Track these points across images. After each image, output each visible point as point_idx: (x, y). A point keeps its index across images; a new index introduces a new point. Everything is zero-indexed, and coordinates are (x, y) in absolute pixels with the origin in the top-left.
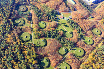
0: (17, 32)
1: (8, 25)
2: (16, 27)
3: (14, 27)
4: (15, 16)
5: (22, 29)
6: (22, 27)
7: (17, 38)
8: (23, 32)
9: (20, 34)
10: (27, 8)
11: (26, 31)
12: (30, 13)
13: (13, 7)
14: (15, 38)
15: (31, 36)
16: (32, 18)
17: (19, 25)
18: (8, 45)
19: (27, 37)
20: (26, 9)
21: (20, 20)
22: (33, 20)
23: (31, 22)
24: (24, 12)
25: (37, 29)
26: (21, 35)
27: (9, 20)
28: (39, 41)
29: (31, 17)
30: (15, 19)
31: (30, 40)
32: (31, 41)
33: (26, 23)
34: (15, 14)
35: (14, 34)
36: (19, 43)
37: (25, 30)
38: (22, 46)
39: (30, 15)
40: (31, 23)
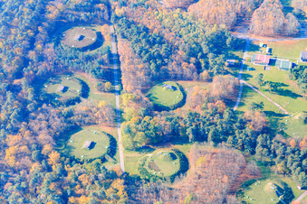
0: (49, 127)
1: (9, 100)
2: (44, 106)
3: (36, 107)
4: (42, 68)
5: (70, 114)
6: (71, 107)
7: (47, 148)
8: (75, 128)
9: (61, 138)
10: (100, 36)
11: (89, 124)
12: (114, 51)
13: (37, 32)
14: (40, 148)
15: (113, 142)
16: (119, 70)
17: (61, 100)
18: (7, 177)
19: (92, 146)
20: (94, 39)
21: (66, 80)
22: (123, 78)
23: (117, 87)
24: (85, 49)
25: (142, 110)
26: (67, 139)
27: (16, 82)
28: (149, 160)
29: (115, 67)
30: (45, 81)
31: (107, 157)
32: (110, 159)
33: (94, 92)
34: (41, 58)
35: (35, 135)
36: (56, 169)
37: (87, 120)
38: (70, 178)
39: (111, 62)
40: (113, 91)
